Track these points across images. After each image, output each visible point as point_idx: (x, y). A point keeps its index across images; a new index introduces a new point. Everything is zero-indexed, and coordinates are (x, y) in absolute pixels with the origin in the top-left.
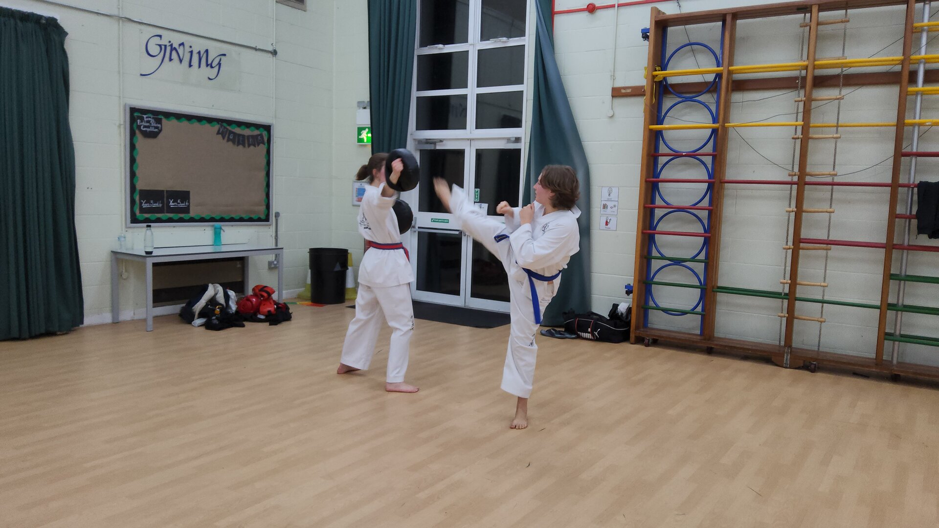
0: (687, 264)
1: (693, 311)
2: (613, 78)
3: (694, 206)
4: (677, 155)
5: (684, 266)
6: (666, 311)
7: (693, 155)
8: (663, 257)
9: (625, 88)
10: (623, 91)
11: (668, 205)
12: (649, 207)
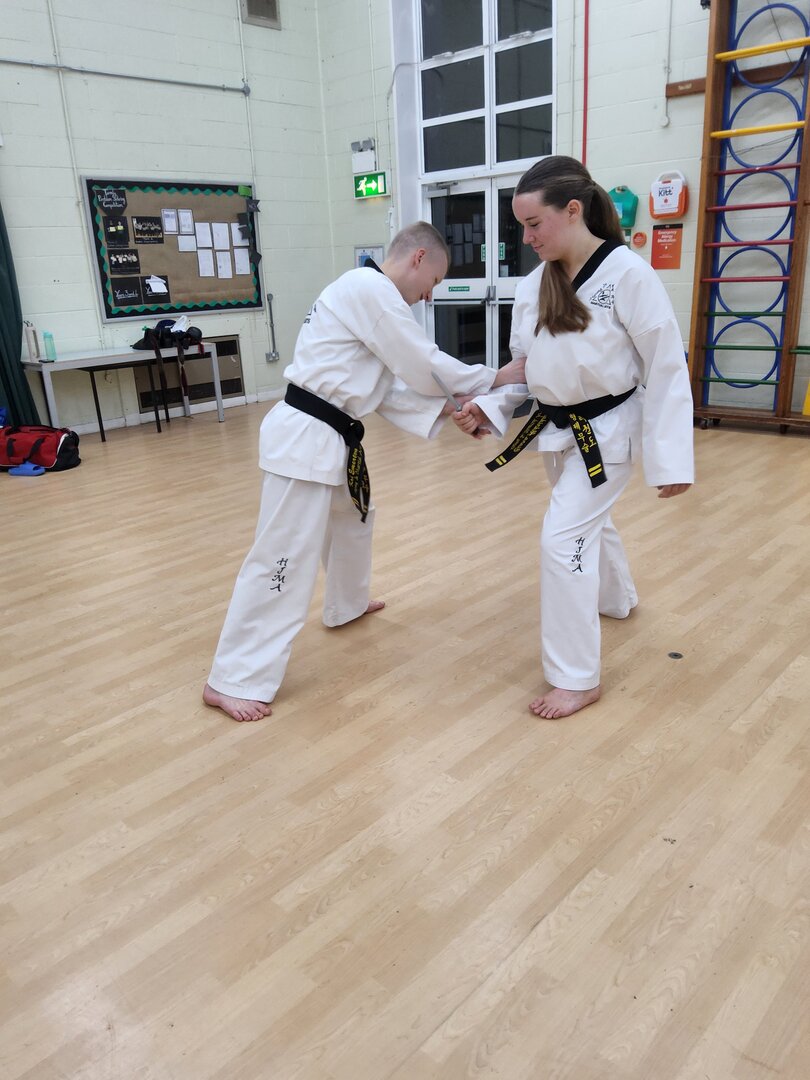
0: (760, 319)
1: (765, 381)
2: (668, 70)
3: (771, 241)
4: (749, 171)
5: (756, 323)
6: (731, 382)
7: (770, 169)
8: (729, 313)
9: (683, 83)
10: (681, 88)
11: (737, 243)
12: (710, 247)
